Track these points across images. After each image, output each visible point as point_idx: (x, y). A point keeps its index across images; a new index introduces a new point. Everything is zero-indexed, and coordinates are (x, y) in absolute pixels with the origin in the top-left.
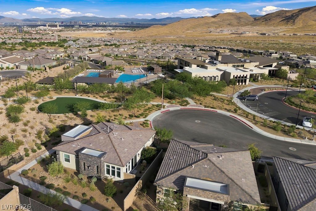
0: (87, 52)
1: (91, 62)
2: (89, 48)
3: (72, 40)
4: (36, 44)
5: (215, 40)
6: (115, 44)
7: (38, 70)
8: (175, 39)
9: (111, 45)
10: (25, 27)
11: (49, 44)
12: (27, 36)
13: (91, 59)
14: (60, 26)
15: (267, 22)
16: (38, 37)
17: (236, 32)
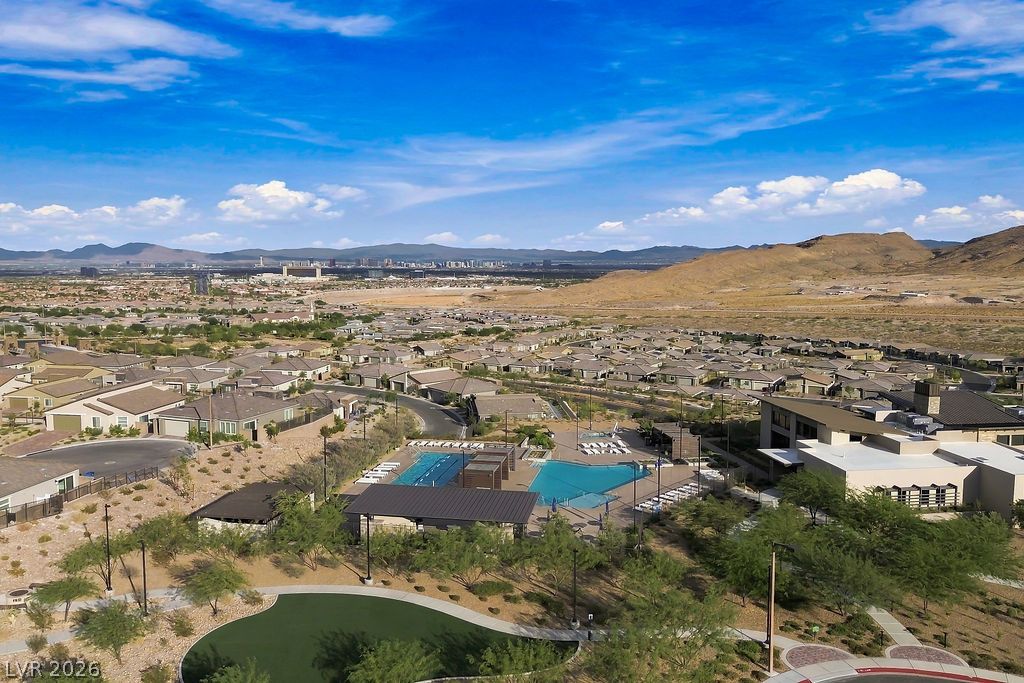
0: (408, 358)
1: (423, 399)
2: (413, 344)
3: (358, 318)
4: (242, 331)
5: (818, 318)
6: (498, 330)
7: (226, 440)
8: (688, 313)
9: (485, 333)
10: (217, 275)
11: (285, 330)
12: (220, 304)
13: (423, 387)
14: (324, 272)
15: (980, 263)
16: (251, 305)
17: (884, 293)
